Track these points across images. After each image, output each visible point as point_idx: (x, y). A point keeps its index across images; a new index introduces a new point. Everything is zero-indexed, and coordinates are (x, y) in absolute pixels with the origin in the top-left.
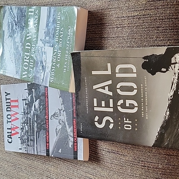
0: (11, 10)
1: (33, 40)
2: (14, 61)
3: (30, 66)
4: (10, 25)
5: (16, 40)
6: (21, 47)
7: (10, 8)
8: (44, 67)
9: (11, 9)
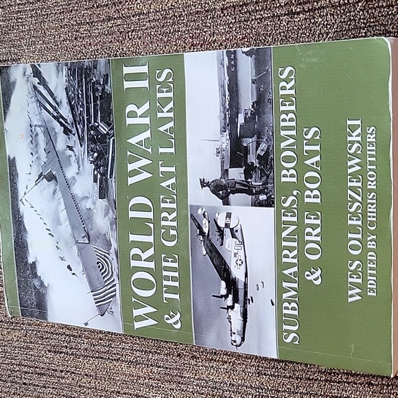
0: (37, 80)
1: (164, 184)
2: (78, 268)
3: (165, 283)
4: (37, 135)
5: (78, 190)
6: (106, 214)
7: (29, 71)
8: (241, 286)
9: (37, 73)
